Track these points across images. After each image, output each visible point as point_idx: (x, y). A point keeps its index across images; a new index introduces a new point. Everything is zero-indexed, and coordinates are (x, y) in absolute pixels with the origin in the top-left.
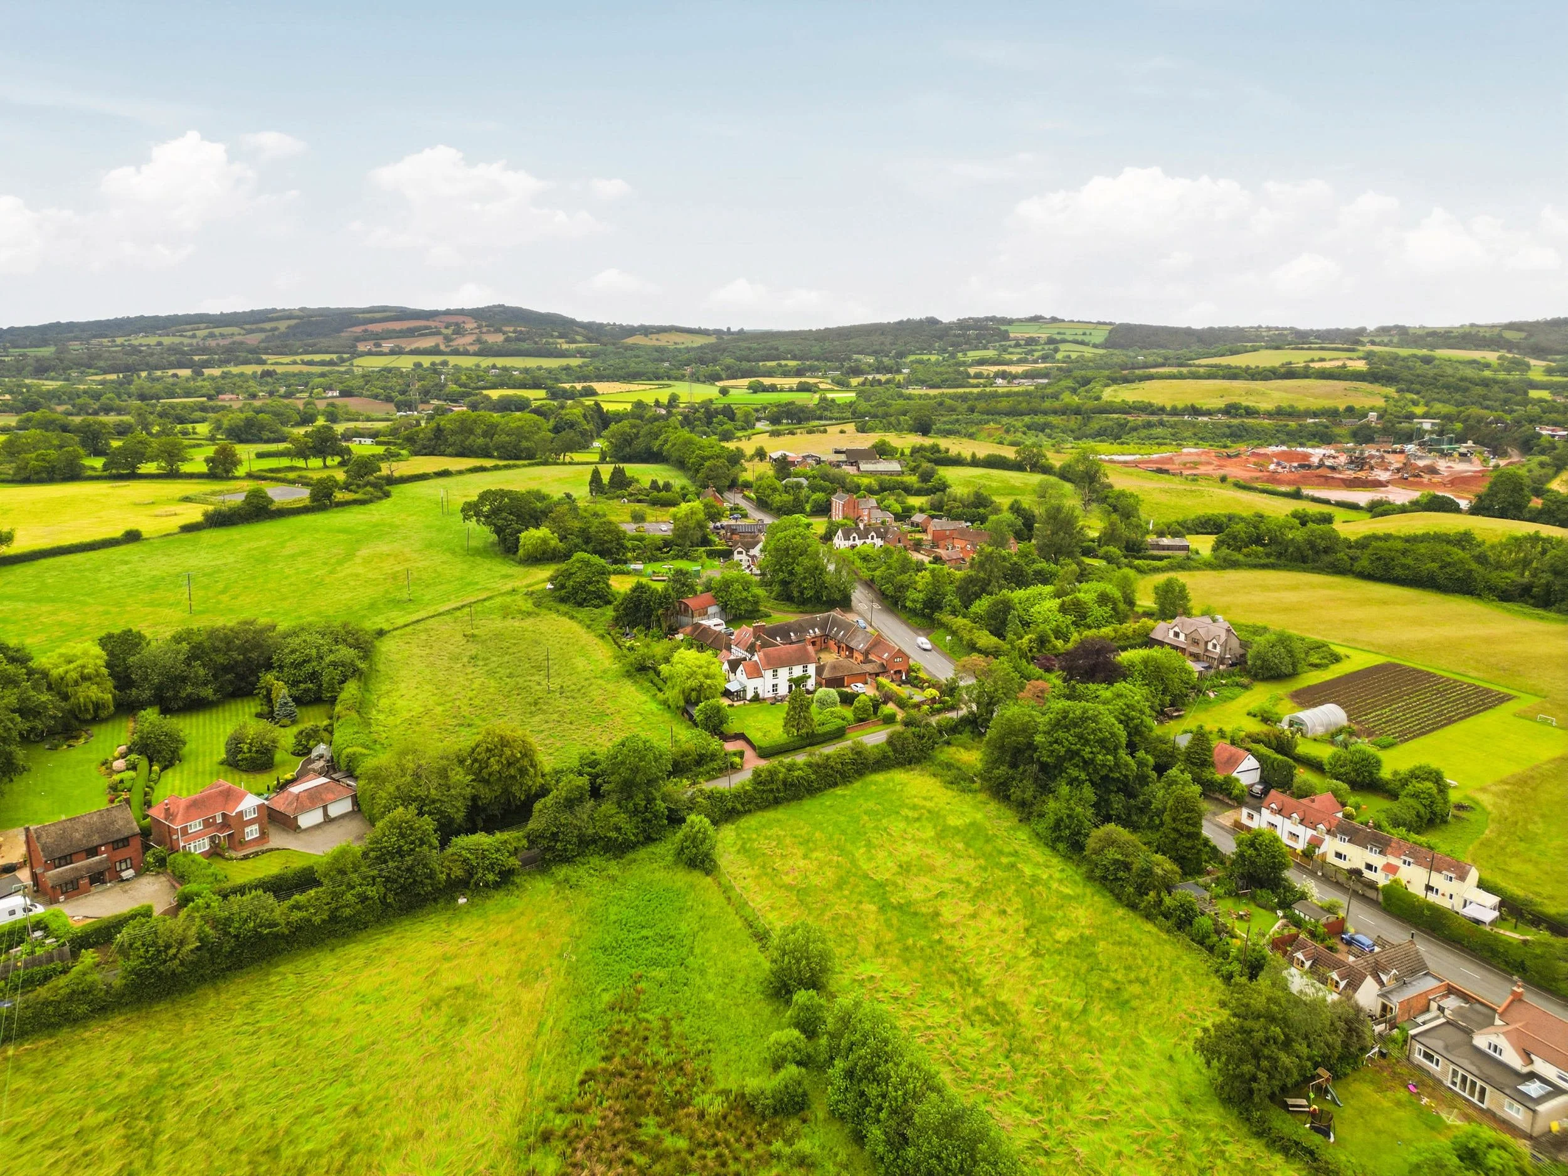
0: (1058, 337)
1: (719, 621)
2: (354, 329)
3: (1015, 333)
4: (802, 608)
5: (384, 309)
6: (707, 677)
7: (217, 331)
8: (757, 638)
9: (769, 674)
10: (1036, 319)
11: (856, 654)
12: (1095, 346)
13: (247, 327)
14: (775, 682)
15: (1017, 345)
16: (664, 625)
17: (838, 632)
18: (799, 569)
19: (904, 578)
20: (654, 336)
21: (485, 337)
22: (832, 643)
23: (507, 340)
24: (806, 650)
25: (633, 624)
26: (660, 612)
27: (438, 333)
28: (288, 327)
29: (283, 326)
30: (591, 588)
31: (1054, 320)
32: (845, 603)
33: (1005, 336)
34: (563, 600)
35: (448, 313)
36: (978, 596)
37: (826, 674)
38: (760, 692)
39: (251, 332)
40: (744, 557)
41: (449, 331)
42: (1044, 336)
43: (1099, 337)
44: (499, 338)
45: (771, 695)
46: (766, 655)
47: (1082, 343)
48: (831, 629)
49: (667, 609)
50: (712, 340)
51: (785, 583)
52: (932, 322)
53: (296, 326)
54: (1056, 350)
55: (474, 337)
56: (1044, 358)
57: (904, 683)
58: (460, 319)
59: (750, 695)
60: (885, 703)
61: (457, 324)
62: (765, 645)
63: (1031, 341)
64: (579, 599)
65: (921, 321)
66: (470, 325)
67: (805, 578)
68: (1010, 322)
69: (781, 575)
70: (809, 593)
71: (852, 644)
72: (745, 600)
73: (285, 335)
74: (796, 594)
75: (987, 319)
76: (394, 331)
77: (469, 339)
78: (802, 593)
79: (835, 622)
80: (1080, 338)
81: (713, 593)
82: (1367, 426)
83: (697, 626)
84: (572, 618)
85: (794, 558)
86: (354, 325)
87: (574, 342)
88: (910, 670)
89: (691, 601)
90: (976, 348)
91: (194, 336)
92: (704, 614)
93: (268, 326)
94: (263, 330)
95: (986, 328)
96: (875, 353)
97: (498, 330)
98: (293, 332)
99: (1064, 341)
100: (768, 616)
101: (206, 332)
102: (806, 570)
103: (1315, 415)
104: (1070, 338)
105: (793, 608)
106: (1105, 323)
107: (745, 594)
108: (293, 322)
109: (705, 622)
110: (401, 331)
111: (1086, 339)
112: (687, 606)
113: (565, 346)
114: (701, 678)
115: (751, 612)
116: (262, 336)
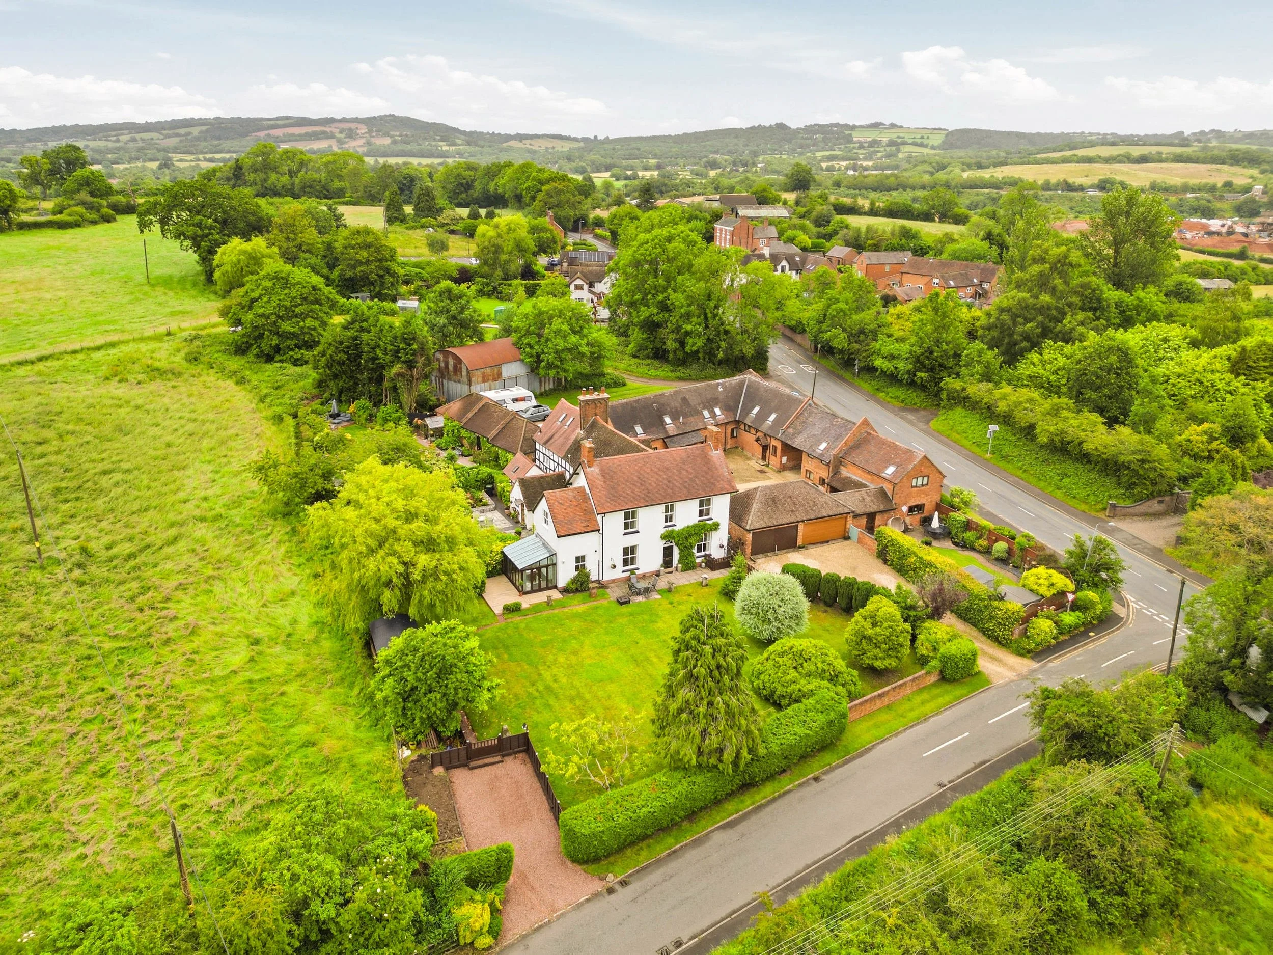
0: (899, 140)
1: (523, 392)
2: (258, 134)
3: (857, 137)
4: (682, 372)
5: (287, 118)
6: (429, 545)
7: (138, 136)
8: (591, 428)
9: (614, 523)
10: (876, 126)
11: (807, 464)
12: (933, 148)
13: (165, 132)
14: (630, 541)
15: (861, 147)
16: (405, 398)
17: (762, 417)
18: (677, 298)
19: (867, 316)
20: (528, 142)
21: (373, 140)
22: (749, 438)
23: (395, 142)
24: (707, 460)
25: (346, 396)
26: (397, 368)
27: (332, 136)
28: (201, 132)
29: (195, 131)
30: (286, 326)
31: (893, 126)
32: (759, 362)
33: (849, 139)
34: (241, 350)
35: (344, 120)
36: (1035, 344)
37: (755, 519)
38: (591, 566)
39: (169, 136)
40: (585, 294)
41: (342, 136)
42: (885, 140)
43: (937, 140)
44: (387, 141)
45: (619, 573)
46: (605, 474)
47: (922, 145)
48: (747, 410)
49: (410, 364)
50: (582, 144)
51: (651, 326)
52: (781, 127)
53: (207, 131)
54: (898, 151)
55: (363, 140)
56: (889, 156)
57: (935, 535)
58: (353, 126)
59: (565, 575)
60: (936, 614)
61: (350, 129)
62: (604, 448)
63: (874, 143)
64: (266, 349)
65: (771, 126)
66: (363, 129)
67: (687, 316)
68: (854, 128)
69: (645, 312)
70: (695, 344)
71: (797, 443)
72: (574, 350)
73: (198, 139)
74: (671, 345)
75: (832, 125)
76: (293, 135)
77: (361, 142)
78: (682, 344)
79: (753, 397)
80: (919, 141)
81: (514, 337)
82: (1253, 201)
83: (471, 400)
84: (241, 382)
85: (668, 279)
86: (259, 130)
87: (455, 144)
88: (945, 507)
89: (467, 353)
90: (824, 150)
91: (118, 141)
92: (495, 378)
93: (182, 131)
94: (177, 135)
95: (833, 133)
96: (730, 153)
97: (387, 134)
98: (203, 137)
99: (904, 143)
100: (618, 384)
101: (128, 137)
102: (691, 299)
103: (1193, 190)
104: (910, 141)
105: (665, 370)
106: (940, 129)
107: (573, 339)
108: (204, 128)
109: (493, 395)
110: (299, 135)
111: (925, 142)
112: (458, 360)
113: (445, 148)
114: (406, 549)
115: (587, 377)
116: (177, 139)
